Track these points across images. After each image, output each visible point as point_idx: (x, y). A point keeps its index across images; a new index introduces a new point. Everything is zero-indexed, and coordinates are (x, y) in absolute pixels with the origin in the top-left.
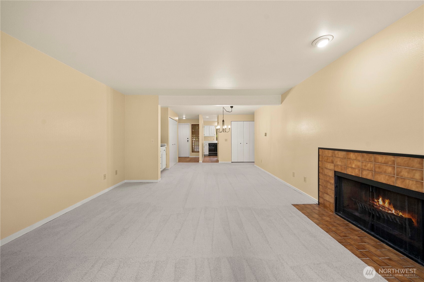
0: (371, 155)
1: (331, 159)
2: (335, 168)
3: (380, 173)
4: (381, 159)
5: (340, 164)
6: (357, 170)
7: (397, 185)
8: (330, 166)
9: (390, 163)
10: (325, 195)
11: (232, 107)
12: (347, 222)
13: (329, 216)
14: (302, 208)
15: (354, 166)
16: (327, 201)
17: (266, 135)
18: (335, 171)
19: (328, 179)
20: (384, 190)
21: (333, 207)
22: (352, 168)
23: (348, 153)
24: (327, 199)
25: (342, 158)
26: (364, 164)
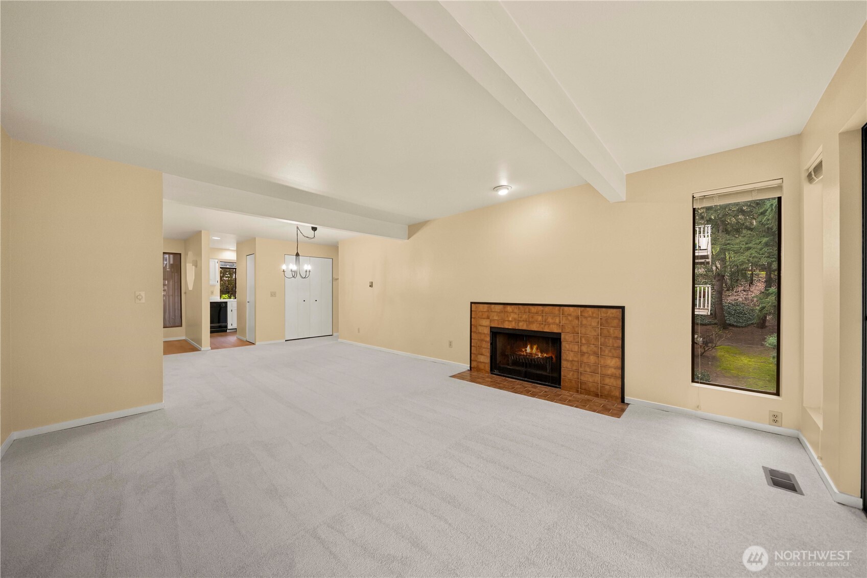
0: (526, 306)
1: (487, 314)
2: (491, 324)
3: (532, 323)
4: (533, 309)
5: (497, 319)
6: (513, 323)
7: (545, 331)
8: (486, 322)
9: (540, 312)
10: (479, 356)
11: (314, 229)
12: (504, 378)
13: (488, 377)
14: (460, 376)
15: (510, 319)
16: (480, 362)
17: (371, 286)
18: (491, 327)
19: (483, 337)
20: (535, 337)
21: (488, 368)
22: (509, 321)
23: (505, 306)
24: (482, 360)
25: (500, 312)
26: (520, 316)
